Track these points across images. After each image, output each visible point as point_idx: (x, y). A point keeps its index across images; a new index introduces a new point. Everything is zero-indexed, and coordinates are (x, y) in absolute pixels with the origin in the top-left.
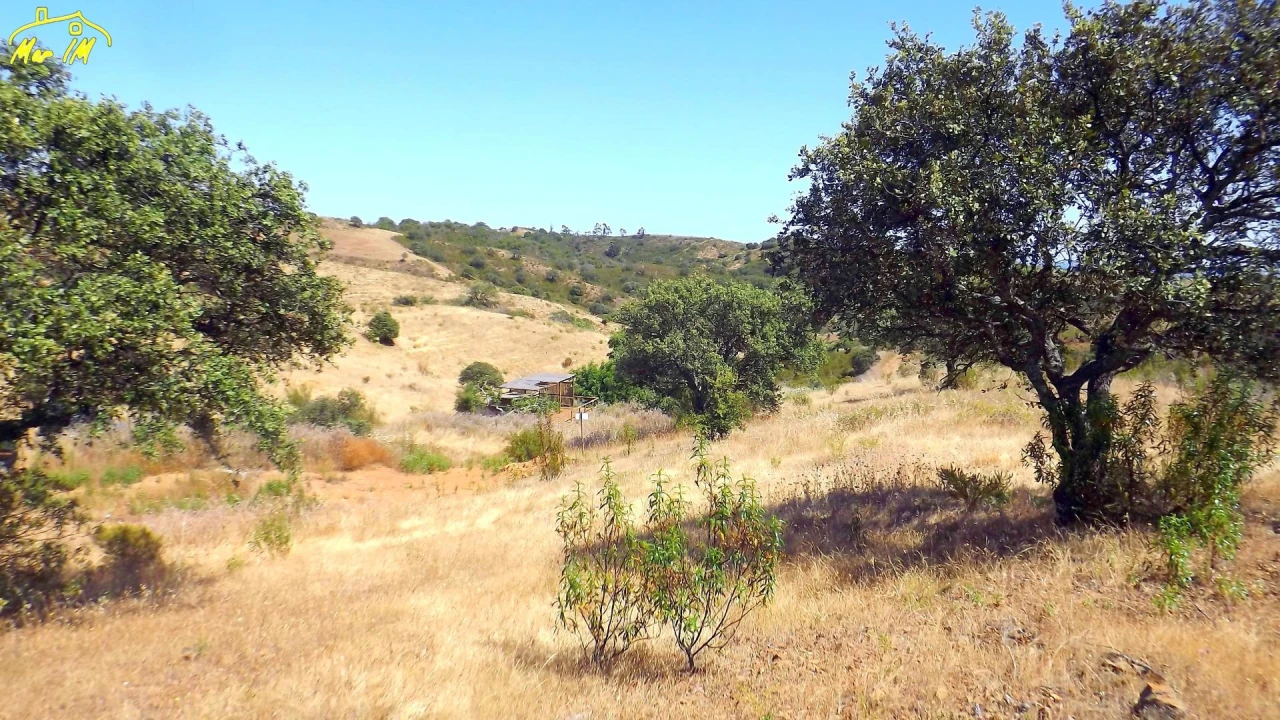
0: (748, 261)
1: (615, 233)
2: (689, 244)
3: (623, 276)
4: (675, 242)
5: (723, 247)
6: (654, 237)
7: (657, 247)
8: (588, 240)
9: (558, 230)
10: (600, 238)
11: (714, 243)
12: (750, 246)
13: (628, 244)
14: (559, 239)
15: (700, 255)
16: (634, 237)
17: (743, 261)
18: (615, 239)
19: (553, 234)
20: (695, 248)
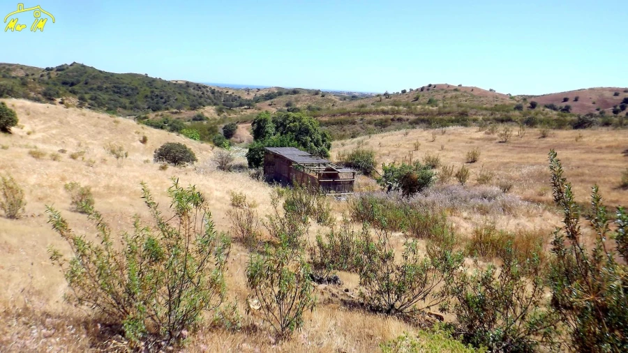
2: (4, 67)
11: (20, 67)
15: (14, 74)
20: (9, 70)
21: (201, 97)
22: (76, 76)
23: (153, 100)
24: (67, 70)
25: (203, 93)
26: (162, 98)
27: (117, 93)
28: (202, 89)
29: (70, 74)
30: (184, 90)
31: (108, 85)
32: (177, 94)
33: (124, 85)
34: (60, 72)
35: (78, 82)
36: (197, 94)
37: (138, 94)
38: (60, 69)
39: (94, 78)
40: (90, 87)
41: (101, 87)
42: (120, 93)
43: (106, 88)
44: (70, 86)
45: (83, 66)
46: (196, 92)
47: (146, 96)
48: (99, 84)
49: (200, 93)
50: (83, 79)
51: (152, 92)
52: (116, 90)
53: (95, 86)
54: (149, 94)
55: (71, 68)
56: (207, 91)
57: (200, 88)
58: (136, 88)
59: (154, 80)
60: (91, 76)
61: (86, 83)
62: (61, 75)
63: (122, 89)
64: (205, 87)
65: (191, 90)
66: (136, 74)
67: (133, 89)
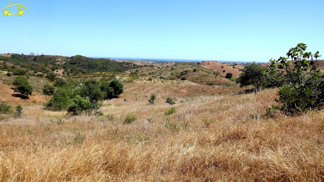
0: (67, 61)
1: (36, 55)
2: (54, 57)
3: (32, 66)
4: (51, 57)
5: (63, 58)
6: (46, 56)
7: (47, 58)
8: (28, 56)
9: (20, 54)
10: (32, 56)
11: (61, 57)
12: (68, 58)
13: (39, 57)
14: (21, 56)
15: (57, 60)
16: (41, 56)
17: (65, 61)
18: (35, 56)
19: (19, 55)
20: (56, 58)
21: (127, 68)
22: (76, 60)
23: (102, 69)
24: (74, 58)
25: (129, 66)
26: (105, 69)
27: (89, 67)
28: (129, 64)
29: (74, 60)
30: (121, 65)
31: (86, 64)
32: (112, 67)
33: (93, 64)
34: (71, 59)
35: (76, 63)
36: (126, 67)
37: (97, 67)
38: (72, 58)
39: (83, 61)
40: (80, 65)
41: (84, 65)
42: (90, 67)
43: (86, 65)
44: (73, 64)
45: (81, 56)
46: (127, 66)
47: (100, 68)
48: (83, 63)
49: (128, 66)
50: (78, 62)
51: (103, 66)
52: (89, 66)
53: (81, 65)
54: (101, 67)
55: (75, 57)
56: (131, 65)
57: (128, 64)
58: (97, 65)
59: (110, 61)
60: (81, 60)
61: (79, 63)
62: (71, 60)
63: (91, 65)
64: (131, 63)
65: (124, 65)
66: (104, 59)
67: (96, 65)
